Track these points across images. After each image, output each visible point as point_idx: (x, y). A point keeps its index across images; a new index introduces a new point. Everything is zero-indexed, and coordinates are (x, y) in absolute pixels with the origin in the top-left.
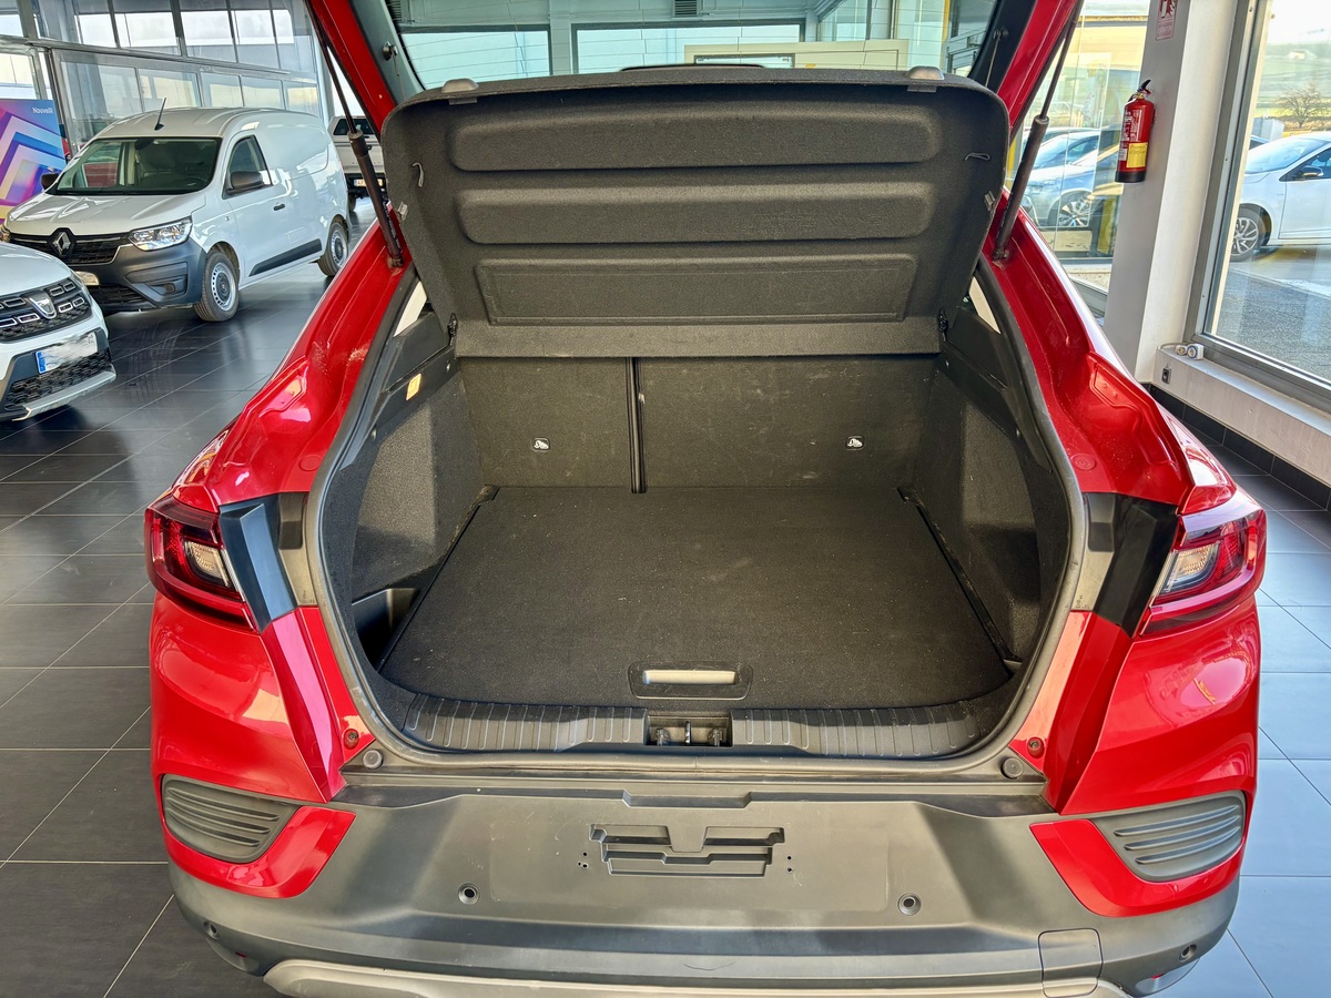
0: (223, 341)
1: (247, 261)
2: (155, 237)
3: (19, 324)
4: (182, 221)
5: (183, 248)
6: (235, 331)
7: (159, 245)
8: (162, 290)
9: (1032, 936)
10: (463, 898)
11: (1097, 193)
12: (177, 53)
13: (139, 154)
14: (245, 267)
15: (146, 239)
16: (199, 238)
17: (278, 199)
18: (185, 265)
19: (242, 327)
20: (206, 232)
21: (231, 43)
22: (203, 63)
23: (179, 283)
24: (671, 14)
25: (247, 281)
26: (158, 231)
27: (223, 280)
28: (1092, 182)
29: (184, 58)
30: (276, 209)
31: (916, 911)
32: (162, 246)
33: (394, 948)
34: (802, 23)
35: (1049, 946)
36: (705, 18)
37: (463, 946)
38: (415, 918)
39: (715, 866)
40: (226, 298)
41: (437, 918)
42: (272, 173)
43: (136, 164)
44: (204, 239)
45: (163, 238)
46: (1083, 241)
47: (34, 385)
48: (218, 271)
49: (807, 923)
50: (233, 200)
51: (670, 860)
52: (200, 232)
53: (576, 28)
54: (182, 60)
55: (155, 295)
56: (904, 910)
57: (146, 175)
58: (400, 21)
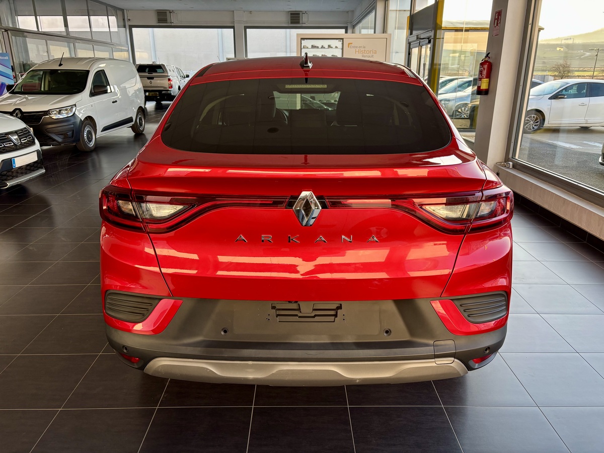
0: (89, 160)
1: (100, 126)
2: (60, 113)
3: (4, 146)
4: (72, 106)
5: (71, 118)
6: (95, 156)
7: (61, 117)
8: (62, 137)
9: (431, 342)
10: (223, 333)
11: (472, 104)
12: (65, 34)
13: (51, 77)
14: (99, 128)
15: (55, 114)
16: (79, 115)
17: (114, 98)
18: (72, 126)
19: (97, 154)
20: (82, 112)
21: (89, 30)
22: (77, 39)
23: (70, 133)
24: (288, 23)
25: (100, 134)
26: (61, 110)
27: (89, 133)
28: (470, 99)
29: (68, 36)
30: (113, 102)
31: (389, 335)
32: (62, 117)
33: (197, 351)
34: (346, 29)
35: (437, 346)
36: (304, 25)
37: (223, 350)
38: (204, 341)
39: (317, 319)
40: (90, 141)
41: (213, 341)
42: (111, 87)
43: (49, 81)
44: (81, 115)
45: (63, 113)
46: (467, 123)
47: (10, 173)
48: (87, 129)
49: (350, 339)
50: (94, 98)
51: (300, 317)
52: (79, 111)
53: (246, 28)
54: (67, 37)
55: (59, 139)
56: (385, 334)
57: (54, 86)
58: (167, 23)
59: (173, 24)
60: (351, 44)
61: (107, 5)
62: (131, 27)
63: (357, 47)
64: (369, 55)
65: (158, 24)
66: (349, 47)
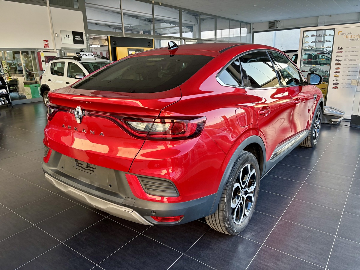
9: (125, 197)
12: (214, 39)
21: (228, 37)
31: (111, 188)
35: (126, 200)
49: (97, 185)
51: (83, 169)
56: (109, 187)
58: (274, 28)
59: (278, 29)
60: (341, 32)
61: (241, 22)
62: (254, 33)
63: (345, 34)
64: (355, 38)
65: (269, 29)
66: (339, 34)
